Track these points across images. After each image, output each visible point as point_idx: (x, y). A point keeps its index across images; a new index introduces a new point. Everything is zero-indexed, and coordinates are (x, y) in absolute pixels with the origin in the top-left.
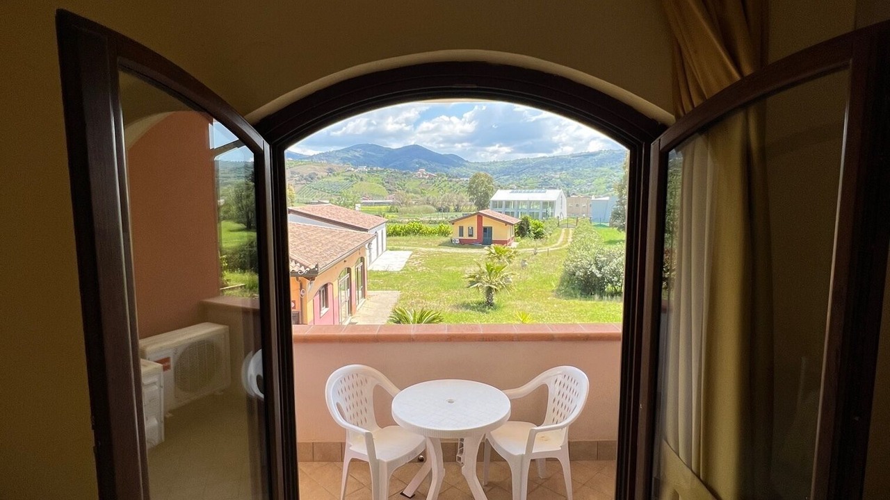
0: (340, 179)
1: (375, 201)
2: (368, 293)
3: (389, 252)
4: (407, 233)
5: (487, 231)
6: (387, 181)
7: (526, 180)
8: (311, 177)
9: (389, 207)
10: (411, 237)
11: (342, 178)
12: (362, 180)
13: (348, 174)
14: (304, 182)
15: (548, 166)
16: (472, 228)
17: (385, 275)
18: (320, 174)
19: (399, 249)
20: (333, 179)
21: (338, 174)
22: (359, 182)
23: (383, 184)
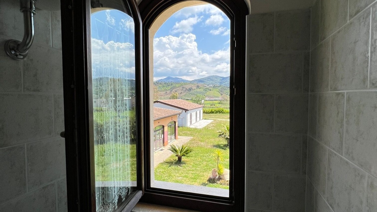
0: (201, 90)
1: (214, 99)
2: (179, 137)
3: (203, 120)
4: (217, 112)
6: (221, 90)
8: (190, 89)
9: (219, 101)
10: (218, 114)
11: (202, 89)
12: (210, 90)
13: (205, 88)
14: (187, 91)
17: (193, 130)
18: (193, 88)
19: (208, 119)
20: (198, 90)
21: (201, 88)
22: (209, 91)
23: (219, 92)
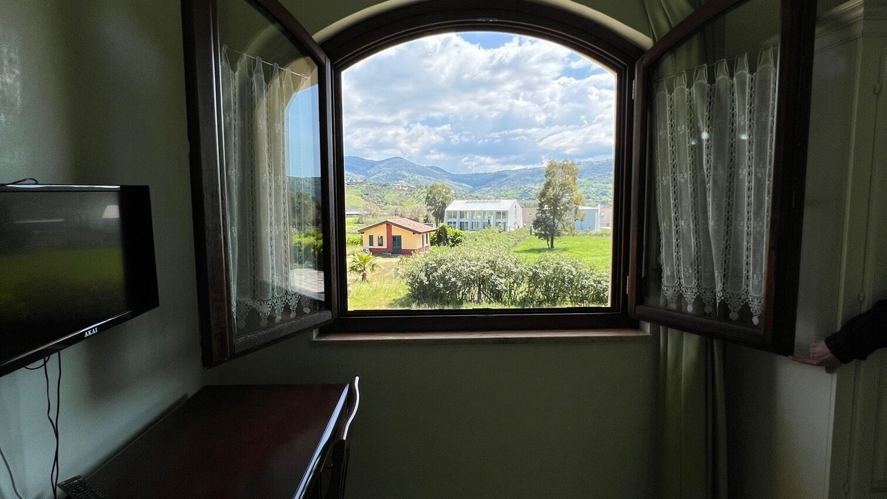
5: (396, 241)
6: (366, 193)
7: (507, 191)
15: (529, 178)
16: (382, 237)
23: (362, 196)
